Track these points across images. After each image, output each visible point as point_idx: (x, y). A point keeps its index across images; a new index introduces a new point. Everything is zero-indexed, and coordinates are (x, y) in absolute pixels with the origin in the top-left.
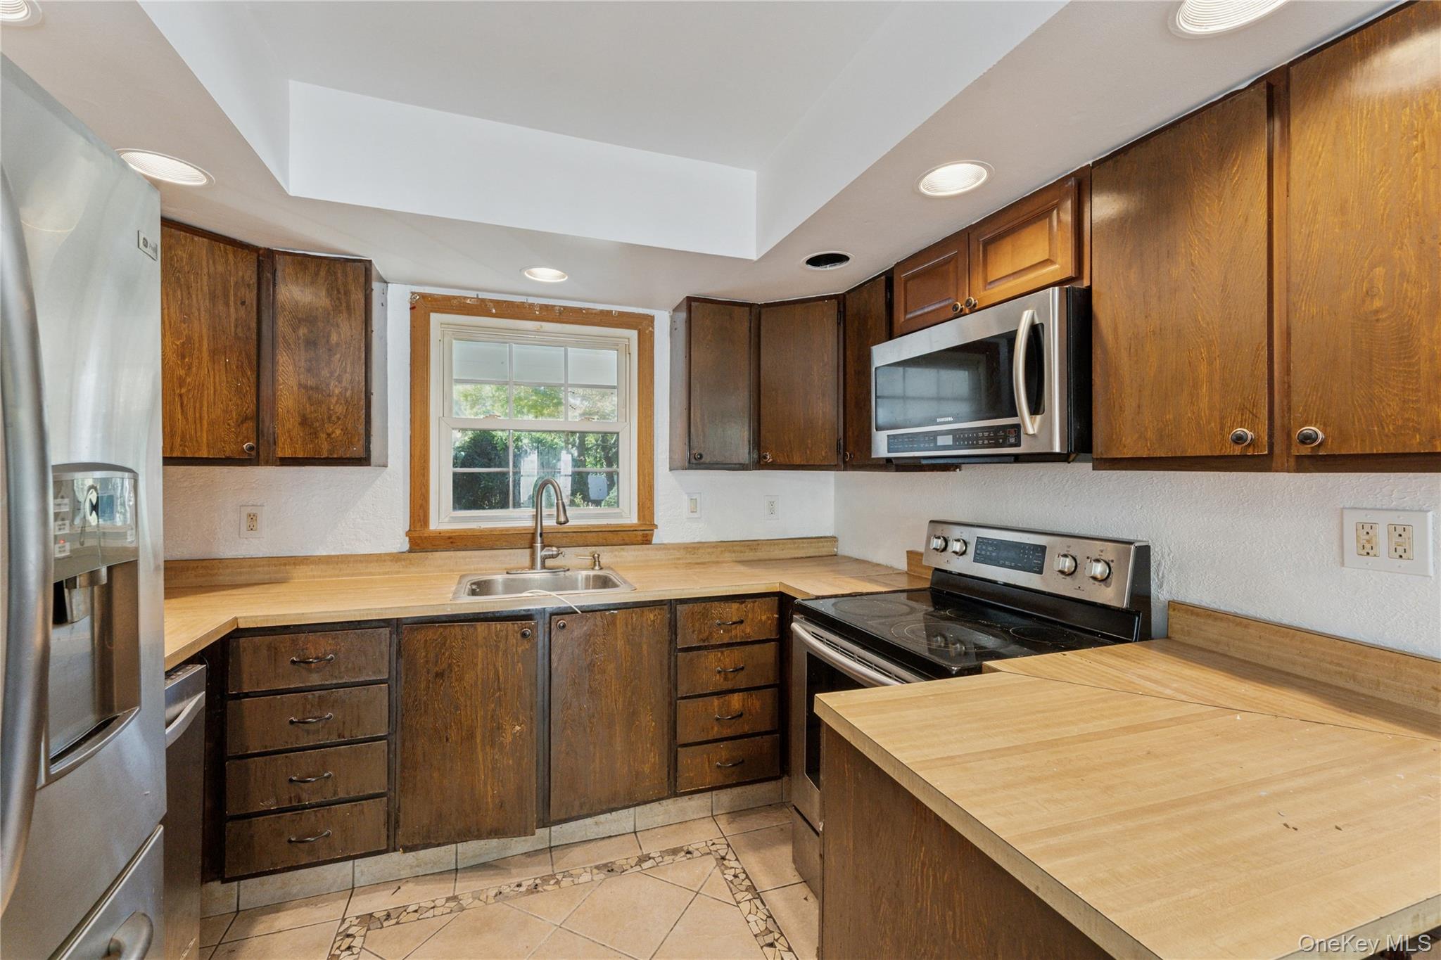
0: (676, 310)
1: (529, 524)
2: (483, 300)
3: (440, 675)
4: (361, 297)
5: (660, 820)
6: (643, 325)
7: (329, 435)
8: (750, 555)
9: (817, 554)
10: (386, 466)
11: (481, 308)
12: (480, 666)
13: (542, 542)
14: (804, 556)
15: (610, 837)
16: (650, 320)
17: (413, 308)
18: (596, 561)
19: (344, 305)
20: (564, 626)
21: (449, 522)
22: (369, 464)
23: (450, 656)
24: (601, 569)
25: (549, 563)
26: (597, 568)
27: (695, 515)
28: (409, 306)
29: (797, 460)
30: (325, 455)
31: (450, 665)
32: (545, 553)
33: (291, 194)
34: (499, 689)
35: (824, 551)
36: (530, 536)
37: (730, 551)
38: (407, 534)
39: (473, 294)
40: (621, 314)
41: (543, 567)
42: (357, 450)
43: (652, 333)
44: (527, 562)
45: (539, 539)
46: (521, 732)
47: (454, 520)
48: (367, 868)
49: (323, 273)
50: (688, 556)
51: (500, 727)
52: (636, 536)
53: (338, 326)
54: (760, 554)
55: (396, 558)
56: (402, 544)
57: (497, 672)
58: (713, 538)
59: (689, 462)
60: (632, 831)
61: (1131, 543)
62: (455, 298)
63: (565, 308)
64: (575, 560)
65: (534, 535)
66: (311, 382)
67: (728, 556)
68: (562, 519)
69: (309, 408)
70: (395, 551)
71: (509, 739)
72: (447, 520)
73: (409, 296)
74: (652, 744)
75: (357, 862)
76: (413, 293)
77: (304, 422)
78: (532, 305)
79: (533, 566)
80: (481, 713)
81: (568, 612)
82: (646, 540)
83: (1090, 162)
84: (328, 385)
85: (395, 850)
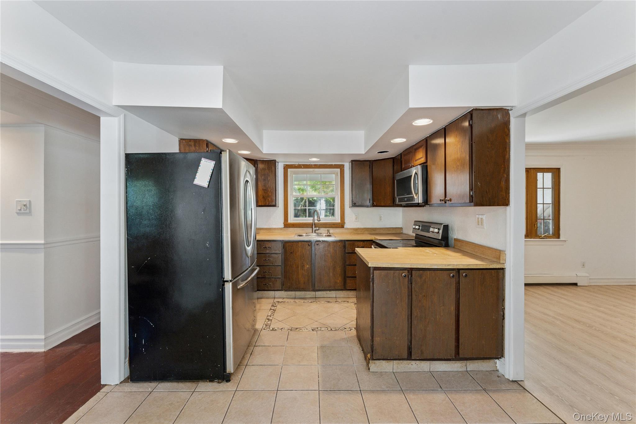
0: (350, 162)
1: (312, 222)
2: (300, 165)
3: (291, 253)
4: (274, 169)
5: (342, 296)
6: (341, 167)
7: (268, 200)
8: (374, 232)
9: (395, 233)
10: (279, 207)
11: (299, 166)
12: (299, 252)
13: (315, 226)
14: (391, 233)
15: (330, 298)
16: (343, 166)
17: (284, 168)
18: (328, 231)
19: (271, 170)
20: (318, 244)
21: (293, 221)
22: (276, 207)
23: (294, 249)
24: (330, 234)
25: (317, 231)
26: (329, 233)
27: (357, 220)
28: (283, 168)
29: (383, 204)
30: (267, 204)
31: (294, 251)
32: (315, 229)
33: (264, 153)
34: (304, 257)
35: (398, 232)
36: (312, 225)
37: (367, 231)
38: (284, 223)
39: (298, 163)
40: (335, 165)
41: (315, 232)
42: (274, 203)
43: (344, 169)
44: (311, 231)
45: (314, 225)
46: (308, 267)
47: (294, 220)
48: (278, 294)
49: (267, 164)
50: (354, 232)
51: (304, 266)
52: (340, 225)
53: (270, 175)
54: (377, 232)
55: (281, 229)
56: (282, 226)
57: (303, 253)
58: (362, 227)
59: (352, 205)
60: (335, 297)
61: (442, 224)
62: (293, 165)
63: (320, 165)
64: (323, 231)
65: (313, 224)
66: (265, 188)
67: (366, 232)
68: (319, 220)
69: (264, 194)
70: (281, 227)
71: (306, 268)
72: (292, 220)
73: (283, 165)
74: (340, 275)
75: (276, 292)
76: (284, 165)
77: (263, 197)
78: (312, 165)
79: (312, 232)
80: (300, 262)
81: (319, 241)
82: (343, 227)
83: (428, 136)
84: (268, 189)
85: (283, 290)
